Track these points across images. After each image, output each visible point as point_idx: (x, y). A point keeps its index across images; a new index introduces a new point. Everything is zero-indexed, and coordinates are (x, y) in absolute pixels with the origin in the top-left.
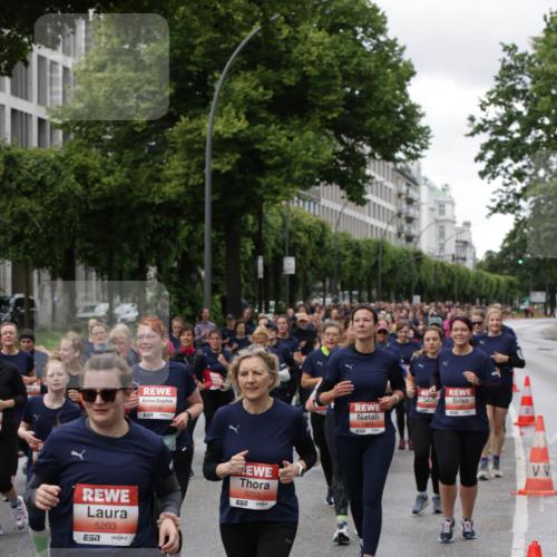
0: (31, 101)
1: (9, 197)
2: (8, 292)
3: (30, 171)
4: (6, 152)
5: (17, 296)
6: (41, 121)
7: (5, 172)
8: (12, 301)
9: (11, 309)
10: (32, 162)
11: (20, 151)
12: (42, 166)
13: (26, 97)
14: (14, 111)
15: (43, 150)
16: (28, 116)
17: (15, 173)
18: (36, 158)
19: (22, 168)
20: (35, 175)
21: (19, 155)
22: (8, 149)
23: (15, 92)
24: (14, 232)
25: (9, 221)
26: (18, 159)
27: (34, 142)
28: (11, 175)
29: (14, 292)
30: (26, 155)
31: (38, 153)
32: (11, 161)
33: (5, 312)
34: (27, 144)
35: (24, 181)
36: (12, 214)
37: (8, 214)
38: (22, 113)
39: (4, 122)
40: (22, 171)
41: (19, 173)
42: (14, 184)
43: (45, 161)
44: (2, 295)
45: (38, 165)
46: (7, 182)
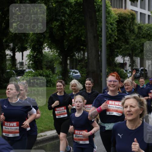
0: (146, 10)
1: (139, 39)
2: (139, 67)
3: (145, 31)
4: (138, 25)
5: (142, 68)
6: (149, 16)
7: (138, 31)
8: (140, 70)
9: (140, 72)
10: (146, 28)
11: (142, 25)
12: (149, 29)
13: (144, 9)
14: (141, 13)
15: (149, 25)
16: (145, 14)
17: (141, 32)
18: (148, 27)
19: (143, 30)
20: (147, 32)
21: (142, 26)
22: (139, 24)
23: (141, 7)
24: (140, 49)
25: (139, 46)
26: (142, 27)
27: (147, 22)
28: (140, 32)
29: (140, 67)
30: (144, 26)
31: (148, 25)
32: (140, 28)
33: (138, 73)
34: (145, 23)
35: (144, 34)
36: (140, 44)
37: (139, 44)
38: (143, 13)
39: (138, 16)
40: (143, 31)
41: (142, 31)
42: (141, 35)
43: (150, 28)
44: (137, 68)
45: (148, 29)
46: (139, 35)
